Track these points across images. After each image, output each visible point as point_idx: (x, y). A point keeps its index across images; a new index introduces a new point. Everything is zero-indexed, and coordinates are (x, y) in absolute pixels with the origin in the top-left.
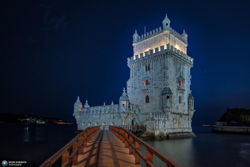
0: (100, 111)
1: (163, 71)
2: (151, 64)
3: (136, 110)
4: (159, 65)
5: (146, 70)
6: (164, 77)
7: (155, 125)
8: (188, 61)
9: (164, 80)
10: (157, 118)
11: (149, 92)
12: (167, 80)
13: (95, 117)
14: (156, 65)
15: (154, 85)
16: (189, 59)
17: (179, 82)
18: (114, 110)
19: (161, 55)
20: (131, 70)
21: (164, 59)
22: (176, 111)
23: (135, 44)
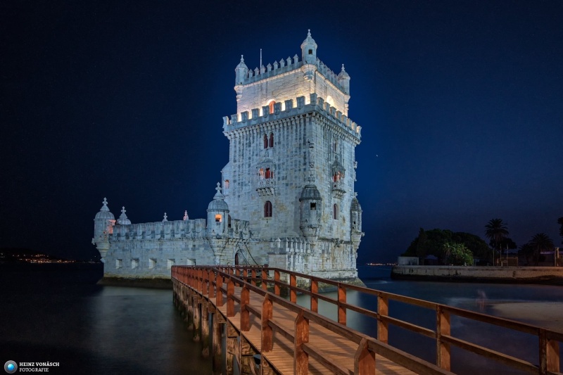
0: (162, 234)
1: (303, 150)
2: (276, 134)
3: (244, 231)
4: (294, 137)
5: (266, 147)
6: (305, 164)
7: (287, 263)
8: (350, 132)
9: (305, 169)
10: (292, 250)
11: (273, 192)
12: (311, 169)
13: (149, 248)
14: (288, 136)
15: (283, 179)
16: (353, 128)
17: (333, 175)
18: (194, 232)
19: (299, 117)
20: (232, 144)
21: (305, 125)
22: (328, 235)
23: (241, 86)
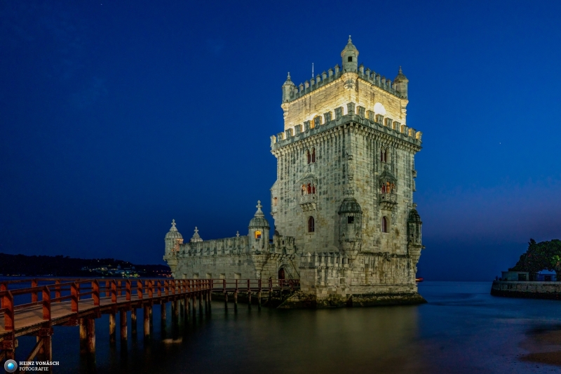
0: (215, 250)
1: (342, 163)
2: (318, 148)
3: (288, 247)
4: (334, 150)
5: (309, 162)
6: (344, 177)
7: (316, 278)
9: (344, 183)
10: (323, 264)
11: (315, 208)
12: (350, 181)
13: (206, 263)
14: (328, 149)
15: (324, 194)
16: (410, 134)
17: (381, 186)
18: (239, 248)
19: (337, 129)
20: (279, 162)
21: (344, 137)
22: (373, 248)
23: (287, 104)
